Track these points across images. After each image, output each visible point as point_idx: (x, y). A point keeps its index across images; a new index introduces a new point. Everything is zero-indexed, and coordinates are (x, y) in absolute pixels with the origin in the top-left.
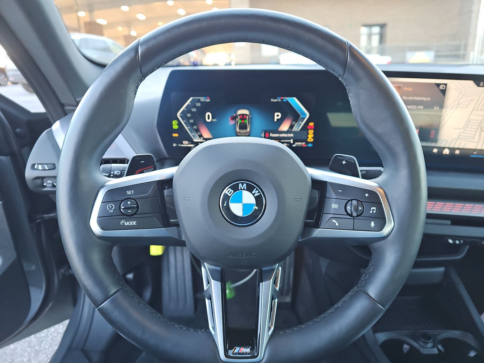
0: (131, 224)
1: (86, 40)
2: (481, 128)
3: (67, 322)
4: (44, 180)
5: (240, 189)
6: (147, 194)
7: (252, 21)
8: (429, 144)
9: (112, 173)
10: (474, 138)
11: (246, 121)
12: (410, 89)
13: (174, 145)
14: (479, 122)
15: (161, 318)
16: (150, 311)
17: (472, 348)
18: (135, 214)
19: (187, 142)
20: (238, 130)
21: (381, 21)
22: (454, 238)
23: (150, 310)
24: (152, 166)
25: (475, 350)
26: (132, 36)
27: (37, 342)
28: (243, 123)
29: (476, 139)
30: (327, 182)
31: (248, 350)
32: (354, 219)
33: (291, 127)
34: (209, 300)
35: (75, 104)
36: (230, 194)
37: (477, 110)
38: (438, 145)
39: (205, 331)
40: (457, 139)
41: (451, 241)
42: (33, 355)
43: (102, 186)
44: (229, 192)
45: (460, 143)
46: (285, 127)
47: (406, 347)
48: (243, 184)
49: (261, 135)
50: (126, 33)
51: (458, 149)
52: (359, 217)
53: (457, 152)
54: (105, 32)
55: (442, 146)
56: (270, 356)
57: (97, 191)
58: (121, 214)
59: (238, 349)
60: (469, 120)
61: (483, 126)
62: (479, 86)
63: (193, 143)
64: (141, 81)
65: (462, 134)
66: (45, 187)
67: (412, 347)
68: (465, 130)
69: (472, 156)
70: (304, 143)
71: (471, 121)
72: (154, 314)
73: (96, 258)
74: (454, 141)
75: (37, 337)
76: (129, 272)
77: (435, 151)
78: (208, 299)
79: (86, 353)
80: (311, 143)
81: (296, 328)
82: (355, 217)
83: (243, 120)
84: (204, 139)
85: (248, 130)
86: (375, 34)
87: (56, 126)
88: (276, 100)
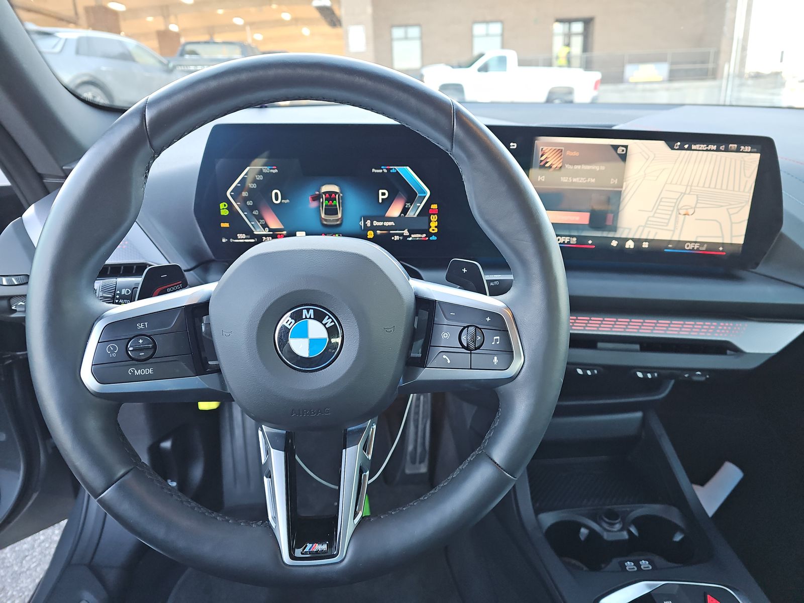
0: (145, 372)
1: (88, 39)
2: (678, 210)
3: (64, 523)
4: (12, 301)
5: (304, 317)
6: (169, 326)
7: (317, 73)
8: (605, 234)
9: (118, 292)
10: (667, 224)
11: (336, 203)
12: (576, 154)
13: (224, 240)
14: (675, 201)
15: (196, 509)
16: (178, 499)
17: (676, 528)
18: (151, 357)
19: (244, 236)
20: (323, 215)
21: (586, 14)
22: (645, 370)
23: (179, 497)
24: (180, 282)
25: (682, 531)
26: (171, 31)
27: (16, 559)
28: (331, 205)
29: (671, 226)
30: (436, 301)
31: (324, 547)
32: (471, 353)
33: (405, 211)
34: (268, 479)
35: (62, 175)
36: (289, 325)
37: (671, 183)
38: (617, 235)
39: (262, 523)
40: (644, 227)
41: (640, 375)
42: (9, 581)
43: (99, 318)
44: (289, 323)
45: (649, 232)
46: (395, 211)
47: (584, 531)
48: (308, 310)
49: (360, 223)
50: (162, 27)
51: (646, 240)
52: (477, 351)
53: (645, 245)
54: (123, 24)
55: (624, 236)
56: (356, 553)
57: (90, 325)
58: (130, 359)
59: (309, 546)
60: (660, 198)
61: (680, 207)
62: (672, 148)
63: (253, 236)
64: (154, 159)
65: (650, 219)
66: (15, 311)
67: (592, 531)
68: (655, 213)
69: (666, 250)
70: (424, 235)
71: (663, 200)
72: (184, 503)
73: (93, 425)
74: (641, 228)
75: (15, 551)
76: (164, 439)
77: (614, 243)
78: (267, 477)
79: (95, 569)
80: (435, 234)
81: (395, 511)
82: (472, 350)
83: (331, 202)
84: (270, 230)
85: (340, 215)
86: (577, 34)
87: (30, 213)
88: (381, 171)
